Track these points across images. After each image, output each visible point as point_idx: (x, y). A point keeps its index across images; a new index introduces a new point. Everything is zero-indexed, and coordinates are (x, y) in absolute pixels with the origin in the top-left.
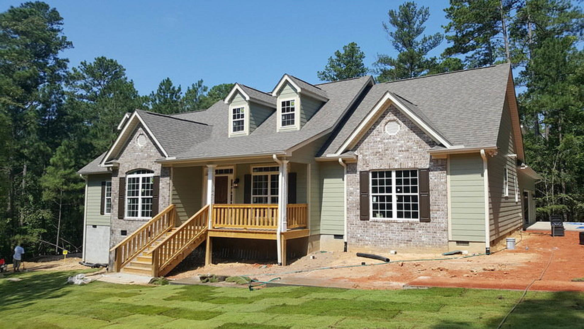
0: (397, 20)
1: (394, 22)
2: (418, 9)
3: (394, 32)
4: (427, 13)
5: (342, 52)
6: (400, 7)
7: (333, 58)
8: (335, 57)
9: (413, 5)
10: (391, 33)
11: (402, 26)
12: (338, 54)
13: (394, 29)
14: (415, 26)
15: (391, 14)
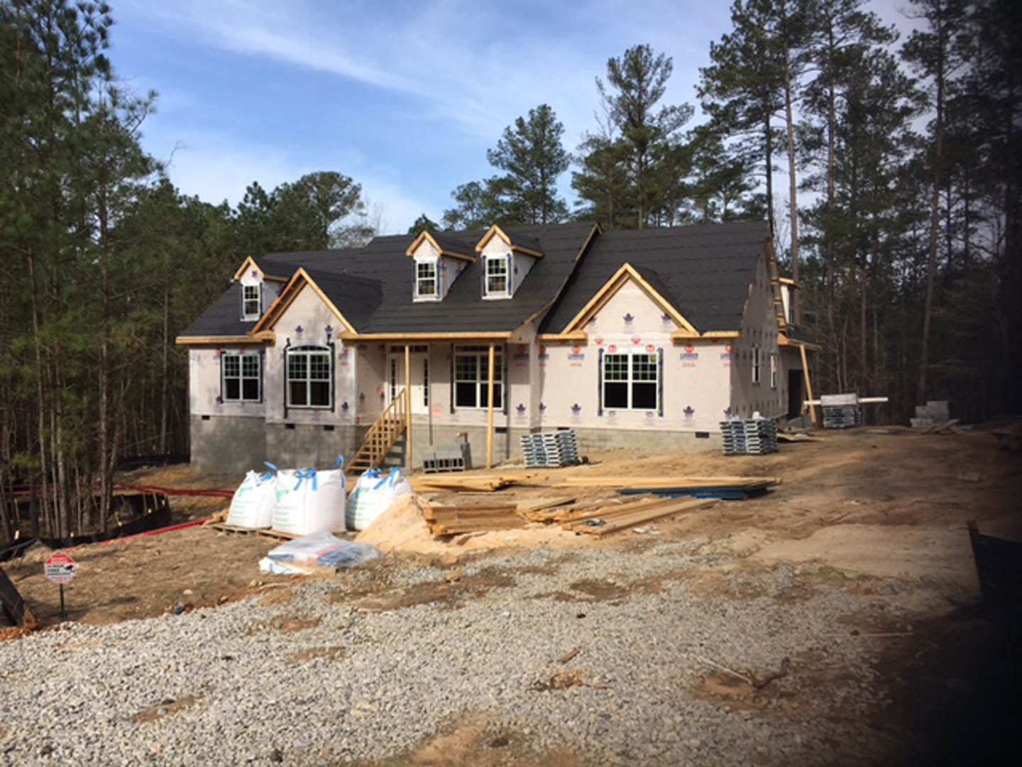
0: (621, 76)
1: (616, 79)
2: (654, 58)
3: (614, 97)
4: (669, 67)
5: (527, 119)
6: (627, 51)
7: (512, 129)
8: (515, 128)
9: (648, 50)
10: (611, 97)
11: (627, 86)
12: (520, 122)
13: (615, 92)
14: (650, 89)
15: (612, 64)
